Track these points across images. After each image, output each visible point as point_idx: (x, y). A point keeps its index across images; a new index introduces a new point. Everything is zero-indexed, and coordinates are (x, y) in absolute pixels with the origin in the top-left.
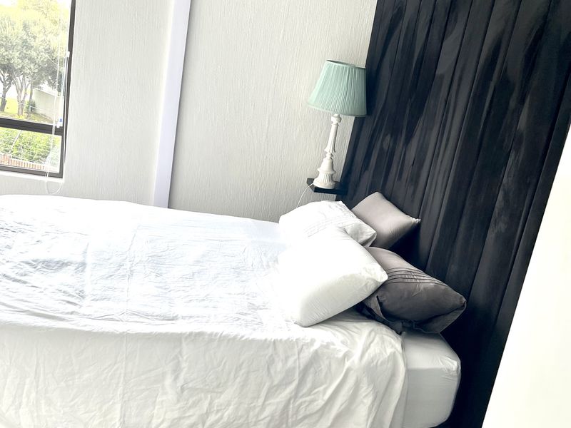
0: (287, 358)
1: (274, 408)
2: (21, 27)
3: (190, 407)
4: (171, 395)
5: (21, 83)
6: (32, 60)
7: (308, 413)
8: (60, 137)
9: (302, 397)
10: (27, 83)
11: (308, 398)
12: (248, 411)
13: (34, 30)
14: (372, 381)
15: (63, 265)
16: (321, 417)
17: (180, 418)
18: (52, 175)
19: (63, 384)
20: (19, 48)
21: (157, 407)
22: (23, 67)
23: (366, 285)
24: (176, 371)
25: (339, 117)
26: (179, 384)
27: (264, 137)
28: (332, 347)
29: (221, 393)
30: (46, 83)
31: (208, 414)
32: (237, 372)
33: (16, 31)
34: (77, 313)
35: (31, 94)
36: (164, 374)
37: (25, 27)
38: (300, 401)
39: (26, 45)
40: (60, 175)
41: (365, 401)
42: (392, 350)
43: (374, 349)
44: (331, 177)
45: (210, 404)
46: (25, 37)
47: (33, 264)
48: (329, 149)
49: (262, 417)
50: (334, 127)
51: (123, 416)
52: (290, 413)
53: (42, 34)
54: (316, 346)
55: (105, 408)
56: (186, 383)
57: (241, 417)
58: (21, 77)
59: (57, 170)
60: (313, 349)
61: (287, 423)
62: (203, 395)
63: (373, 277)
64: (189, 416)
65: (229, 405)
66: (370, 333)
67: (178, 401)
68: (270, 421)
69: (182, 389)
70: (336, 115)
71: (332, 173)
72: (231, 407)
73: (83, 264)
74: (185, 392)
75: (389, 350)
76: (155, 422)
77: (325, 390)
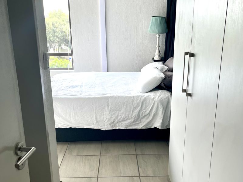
0: (137, 100)
1: (135, 113)
2: (52, 25)
3: (113, 115)
4: (107, 112)
5: (55, 47)
6: (57, 37)
7: (145, 115)
8: (71, 56)
9: (143, 110)
10: (56, 46)
11: (145, 110)
12: (128, 115)
13: (56, 25)
14: (162, 104)
15: (76, 86)
16: (149, 115)
17: (111, 118)
18: (70, 69)
19: (80, 111)
20: (52, 33)
21: (104, 115)
22: (54, 40)
23: (159, 79)
24: (108, 106)
25: (159, 35)
26: (109, 109)
27: (135, 46)
28: (150, 96)
29: (121, 110)
30: (63, 45)
31: (118, 116)
32: (124, 105)
33: (50, 27)
34: (82, 95)
35: (59, 50)
36: (105, 107)
37: (53, 24)
38: (143, 111)
39: (54, 31)
40: (73, 69)
41: (161, 109)
42: (167, 95)
43: (162, 96)
44: (160, 56)
45: (118, 113)
46: (53, 28)
47: (69, 87)
48: (157, 46)
49: (133, 116)
50: (158, 38)
51: (96, 118)
52: (140, 115)
53: (59, 26)
54: (145, 96)
55: (91, 116)
56: (111, 108)
57: (127, 117)
58: (54, 44)
59: (72, 68)
60: (144, 97)
61: (140, 118)
62: (116, 111)
63: (160, 76)
64: (113, 117)
65: (123, 114)
66: (161, 92)
67: (110, 113)
68: (135, 118)
69: (110, 110)
70: (158, 34)
71: (160, 54)
72: (124, 114)
73: (82, 86)
74: (111, 111)
75: (167, 96)
76: (104, 119)
77: (149, 108)
